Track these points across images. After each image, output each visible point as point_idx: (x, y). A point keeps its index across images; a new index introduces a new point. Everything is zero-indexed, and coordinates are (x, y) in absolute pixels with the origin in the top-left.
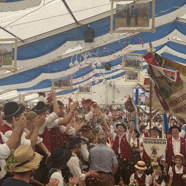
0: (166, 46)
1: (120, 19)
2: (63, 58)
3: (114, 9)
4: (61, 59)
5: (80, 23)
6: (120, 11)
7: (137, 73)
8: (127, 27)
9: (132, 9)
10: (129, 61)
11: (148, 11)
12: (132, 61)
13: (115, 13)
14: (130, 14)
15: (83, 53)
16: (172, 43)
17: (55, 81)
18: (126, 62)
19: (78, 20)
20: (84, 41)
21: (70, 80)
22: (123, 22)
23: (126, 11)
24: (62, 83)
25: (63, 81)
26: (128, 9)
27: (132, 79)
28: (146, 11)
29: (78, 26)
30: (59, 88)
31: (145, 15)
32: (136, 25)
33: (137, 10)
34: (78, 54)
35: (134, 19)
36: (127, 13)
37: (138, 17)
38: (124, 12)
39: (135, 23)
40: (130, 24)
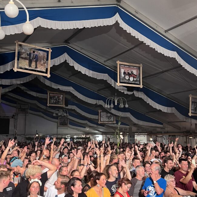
1: (23, 60)
9: (33, 54)
14: (31, 58)
26: (30, 54)
33: (37, 56)
35: (35, 63)
36: (29, 56)
37: (37, 62)
38: (27, 55)
39: (35, 67)
40: (31, 66)
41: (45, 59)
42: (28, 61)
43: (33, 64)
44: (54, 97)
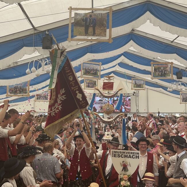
0: (123, 56)
1: (78, 28)
2: (19, 64)
3: (72, 17)
4: (17, 65)
5: (38, 29)
6: (79, 20)
7: (96, 81)
8: (85, 36)
9: (90, 19)
10: (88, 69)
11: (105, 21)
12: (90, 69)
13: (73, 21)
14: (88, 24)
15: (40, 59)
16: (128, 53)
17: (10, 88)
18: (85, 70)
19: (36, 26)
20: (42, 47)
21: (27, 87)
22: (81, 31)
23: (84, 20)
24: (18, 89)
25: (19, 88)
26: (86, 19)
27: (91, 87)
28: (104, 21)
29: (36, 32)
30: (15, 95)
31: (103, 25)
32: (94, 34)
33: (95, 19)
34: (36, 60)
35: (92, 28)
36: (85, 22)
37: (95, 27)
38: (82, 21)
39: (92, 33)
40: (88, 34)
41: (104, 22)
42: (84, 28)
43: (91, 30)
44: (159, 68)
